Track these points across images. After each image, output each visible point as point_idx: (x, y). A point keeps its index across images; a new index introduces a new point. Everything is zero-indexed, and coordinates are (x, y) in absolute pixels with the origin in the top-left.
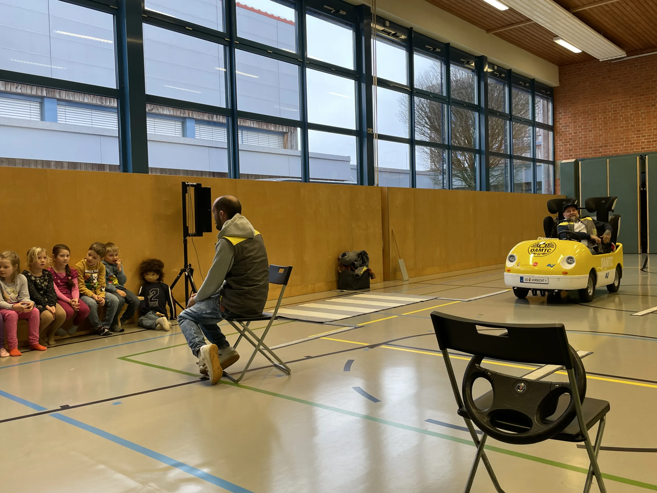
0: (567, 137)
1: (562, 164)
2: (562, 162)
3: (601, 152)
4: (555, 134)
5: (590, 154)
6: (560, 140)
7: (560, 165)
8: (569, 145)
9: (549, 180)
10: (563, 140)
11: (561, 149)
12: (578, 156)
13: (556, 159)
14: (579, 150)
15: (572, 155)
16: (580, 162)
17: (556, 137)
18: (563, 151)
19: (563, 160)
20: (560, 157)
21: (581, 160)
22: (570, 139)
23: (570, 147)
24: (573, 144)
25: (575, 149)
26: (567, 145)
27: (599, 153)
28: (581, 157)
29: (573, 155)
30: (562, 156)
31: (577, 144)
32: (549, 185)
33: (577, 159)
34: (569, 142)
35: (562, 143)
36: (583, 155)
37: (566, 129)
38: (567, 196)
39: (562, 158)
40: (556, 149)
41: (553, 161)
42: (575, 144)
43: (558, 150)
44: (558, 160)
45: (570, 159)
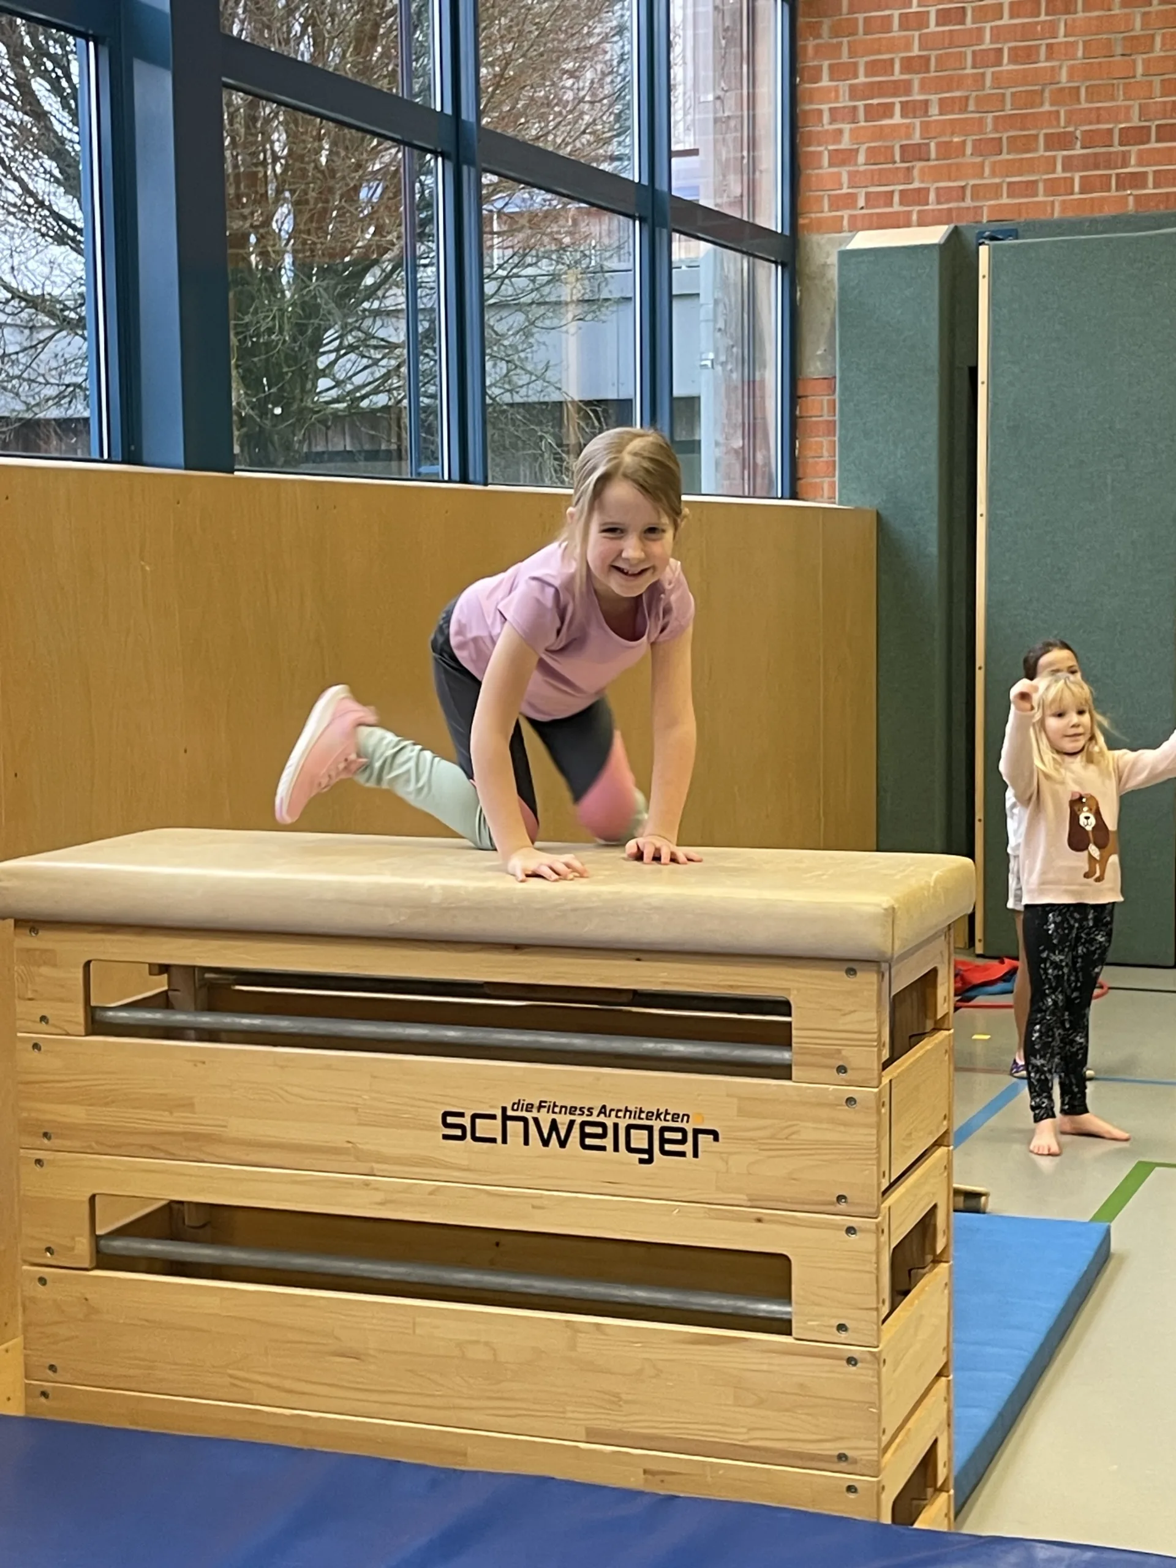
0: (892, 47)
1: (848, 257)
2: (851, 246)
3: (1138, 180)
4: (801, 20)
5: (1053, 187)
6: (837, 73)
7: (833, 273)
8: (907, 109)
9: (751, 387)
10: (861, 70)
11: (845, 143)
12: (968, 202)
13: (801, 221)
14: (979, 159)
15: (919, 197)
16: (984, 251)
17: (809, 45)
18: (861, 158)
19: (856, 226)
20: (837, 203)
21: (993, 238)
22: (909, 65)
23: (909, 129)
24: (934, 110)
26: (887, 111)
27: (1123, 182)
28: (987, 211)
29: (932, 196)
30: (849, 200)
31: (963, 104)
32: (752, 429)
33: (959, 224)
34: (904, 88)
35: (855, 93)
36: (1005, 200)
38: (883, 513)
39: (852, 218)
40: (809, 145)
41: (787, 233)
42: (945, 106)
43: (821, 151)
44: (821, 226)
45: (908, 225)
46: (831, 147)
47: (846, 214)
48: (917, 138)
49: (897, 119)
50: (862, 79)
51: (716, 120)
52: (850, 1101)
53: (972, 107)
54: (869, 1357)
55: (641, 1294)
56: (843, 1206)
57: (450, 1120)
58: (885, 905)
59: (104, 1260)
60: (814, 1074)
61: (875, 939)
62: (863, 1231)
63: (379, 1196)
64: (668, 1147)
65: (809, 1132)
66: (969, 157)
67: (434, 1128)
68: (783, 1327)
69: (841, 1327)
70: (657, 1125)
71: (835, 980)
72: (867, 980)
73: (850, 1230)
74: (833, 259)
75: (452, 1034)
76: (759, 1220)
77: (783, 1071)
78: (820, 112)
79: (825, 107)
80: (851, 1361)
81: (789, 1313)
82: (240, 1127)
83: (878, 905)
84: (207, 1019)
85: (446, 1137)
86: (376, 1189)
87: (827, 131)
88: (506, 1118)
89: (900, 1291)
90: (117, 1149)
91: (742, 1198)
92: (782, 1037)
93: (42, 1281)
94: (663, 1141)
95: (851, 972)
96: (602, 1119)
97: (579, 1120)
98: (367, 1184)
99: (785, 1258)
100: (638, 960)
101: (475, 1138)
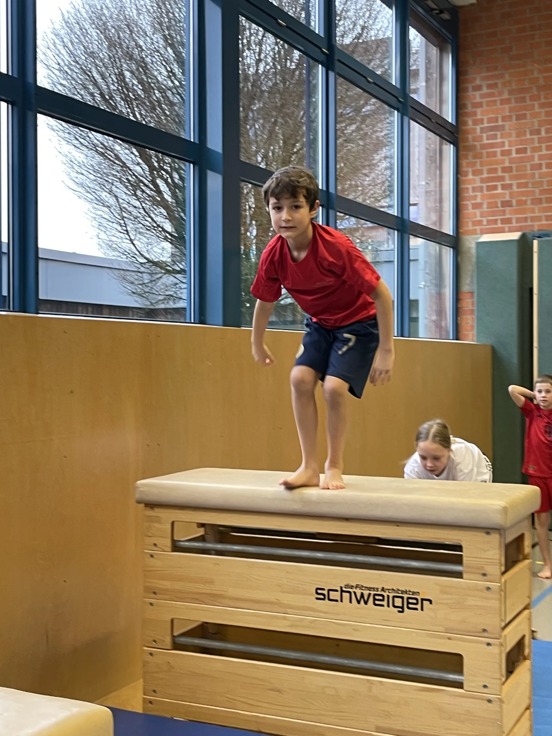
0: (497, 163)
1: (479, 246)
2: (481, 240)
4: (461, 153)
6: (475, 173)
7: (474, 251)
8: (504, 187)
9: (440, 296)
10: (485, 172)
11: (479, 200)
12: (529, 223)
13: (461, 231)
14: (533, 206)
15: (508, 221)
16: (535, 243)
17: (464, 162)
18: (485, 206)
19: (483, 232)
20: (475, 223)
21: (539, 237)
22: (504, 170)
23: (504, 194)
24: (514, 187)
25: (520, 203)
26: (495, 188)
28: (536, 226)
29: (514, 221)
30: (480, 223)
31: (526, 185)
32: (440, 312)
33: (526, 231)
34: (502, 178)
35: (482, 181)
36: (544, 222)
37: (495, 137)
38: (495, 347)
39: (481, 229)
40: (464, 201)
41: (455, 235)
42: (519, 186)
43: (468, 204)
44: (469, 233)
45: (504, 232)
46: (473, 202)
47: (478, 228)
48: (507, 198)
49: (500, 191)
50: (485, 175)
51: (426, 192)
52: (488, 589)
53: (530, 185)
54: (497, 699)
55: (399, 669)
56: (485, 634)
57: (319, 591)
58: (503, 506)
59: (176, 646)
60: (472, 576)
61: (498, 520)
62: (495, 645)
63: (289, 623)
64: (410, 606)
65: (471, 601)
66: (529, 206)
67: (312, 595)
68: (459, 685)
69: (485, 686)
70: (405, 596)
71: (481, 536)
72: (495, 538)
73: (489, 644)
74: (473, 245)
75: (319, 555)
76: (449, 639)
77: (459, 575)
78: (468, 188)
79: (470, 186)
80: (489, 701)
81: (462, 679)
82: (233, 592)
83: (499, 505)
84: (219, 546)
85: (317, 599)
86: (288, 620)
87: (472, 196)
88: (342, 591)
89: (510, 672)
90: (182, 600)
91: (441, 629)
92: (459, 560)
93: (151, 654)
94: (408, 603)
95: (488, 533)
96: (383, 593)
97: (372, 593)
98: (284, 618)
99: (460, 655)
100: (398, 526)
101: (330, 600)
